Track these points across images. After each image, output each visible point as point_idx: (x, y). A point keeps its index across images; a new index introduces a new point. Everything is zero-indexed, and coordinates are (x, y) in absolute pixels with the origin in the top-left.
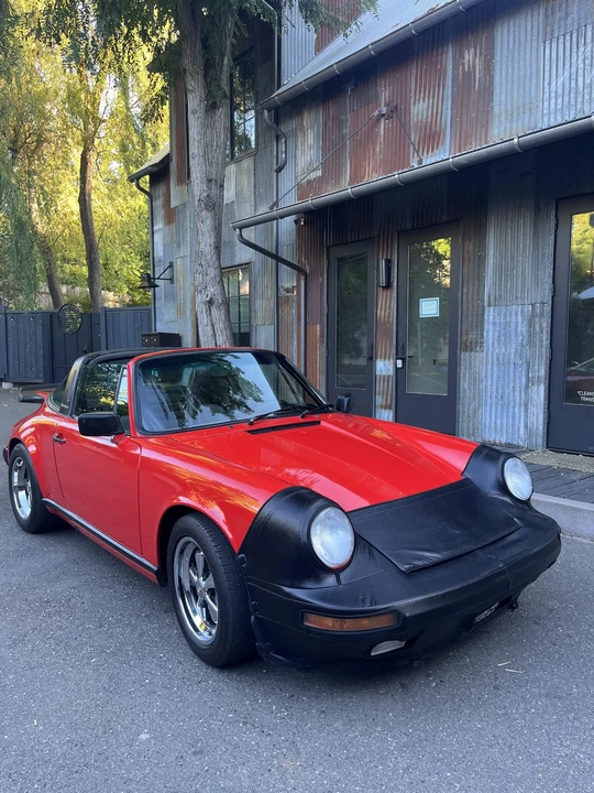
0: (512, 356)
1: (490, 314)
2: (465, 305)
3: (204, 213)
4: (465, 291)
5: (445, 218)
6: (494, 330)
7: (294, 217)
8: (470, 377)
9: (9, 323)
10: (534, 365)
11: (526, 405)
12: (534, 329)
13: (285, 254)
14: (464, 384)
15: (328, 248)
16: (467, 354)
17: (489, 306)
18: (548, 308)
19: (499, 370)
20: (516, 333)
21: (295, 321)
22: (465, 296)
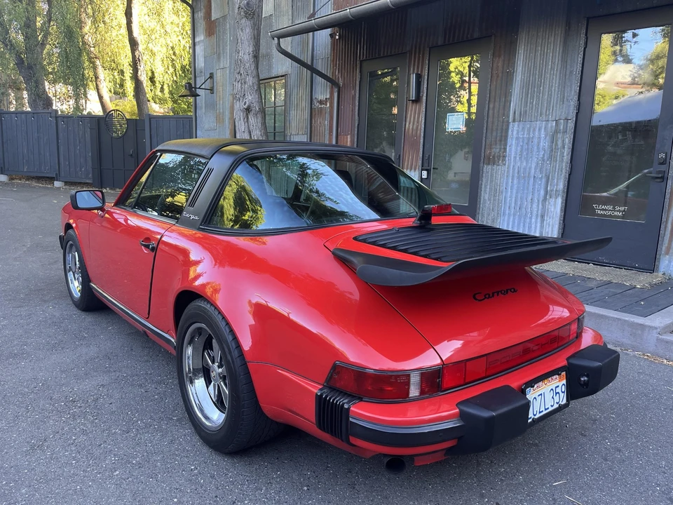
0: (533, 171)
1: (514, 130)
2: (490, 119)
3: (244, 20)
4: (491, 106)
5: (476, 35)
6: (517, 145)
7: (329, 31)
8: (491, 189)
9: (60, 127)
10: (553, 179)
11: (542, 216)
12: (556, 144)
13: (320, 66)
14: (485, 195)
15: (361, 62)
16: (490, 167)
17: (514, 121)
18: (571, 125)
19: (519, 183)
20: (538, 148)
21: (327, 132)
22: (491, 112)
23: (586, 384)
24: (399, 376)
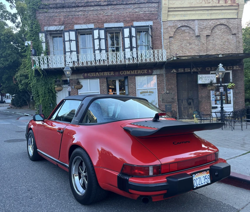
23: (217, 175)
24: (145, 167)
